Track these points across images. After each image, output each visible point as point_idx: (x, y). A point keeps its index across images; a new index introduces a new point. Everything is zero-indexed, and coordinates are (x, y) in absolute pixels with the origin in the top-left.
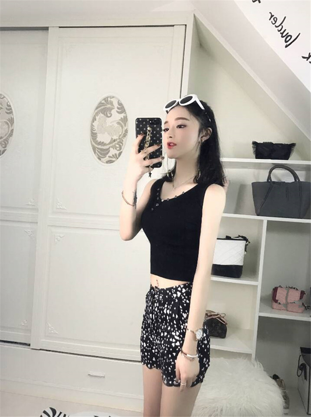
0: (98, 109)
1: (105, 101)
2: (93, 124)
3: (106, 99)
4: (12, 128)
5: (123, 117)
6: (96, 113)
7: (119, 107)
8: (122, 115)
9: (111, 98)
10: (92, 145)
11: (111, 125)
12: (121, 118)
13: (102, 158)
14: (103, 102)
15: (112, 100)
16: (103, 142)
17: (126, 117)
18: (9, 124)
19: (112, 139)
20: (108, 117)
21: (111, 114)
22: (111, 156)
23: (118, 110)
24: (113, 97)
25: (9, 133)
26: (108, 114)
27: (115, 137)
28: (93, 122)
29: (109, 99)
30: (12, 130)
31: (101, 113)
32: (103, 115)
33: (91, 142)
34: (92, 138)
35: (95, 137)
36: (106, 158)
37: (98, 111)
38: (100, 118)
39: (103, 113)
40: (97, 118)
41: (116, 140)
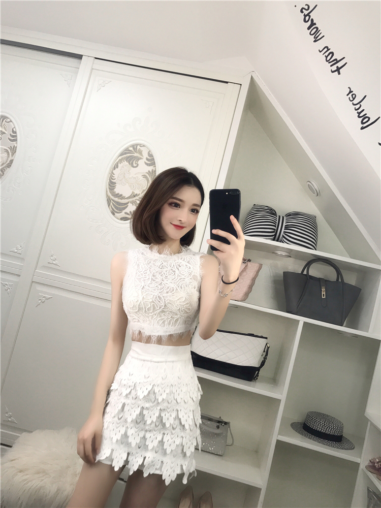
0: (123, 156)
1: (134, 148)
2: (114, 172)
3: (134, 146)
4: (12, 158)
5: (151, 171)
7: (149, 158)
8: (151, 168)
9: (140, 146)
10: (107, 195)
11: (135, 176)
12: (149, 171)
13: (117, 213)
14: (131, 149)
15: (141, 148)
16: (121, 195)
17: (155, 171)
18: (9, 151)
19: (133, 192)
20: (136, 167)
21: (138, 165)
22: (129, 213)
23: (147, 162)
24: (144, 146)
25: (7, 163)
26: (134, 163)
27: (137, 192)
28: (114, 169)
29: (138, 147)
30: (12, 161)
31: (125, 161)
32: (128, 164)
33: (107, 192)
34: (109, 188)
35: (113, 187)
36: (120, 214)
37: (122, 158)
38: (123, 167)
39: (128, 162)
40: (120, 165)
41: (139, 194)
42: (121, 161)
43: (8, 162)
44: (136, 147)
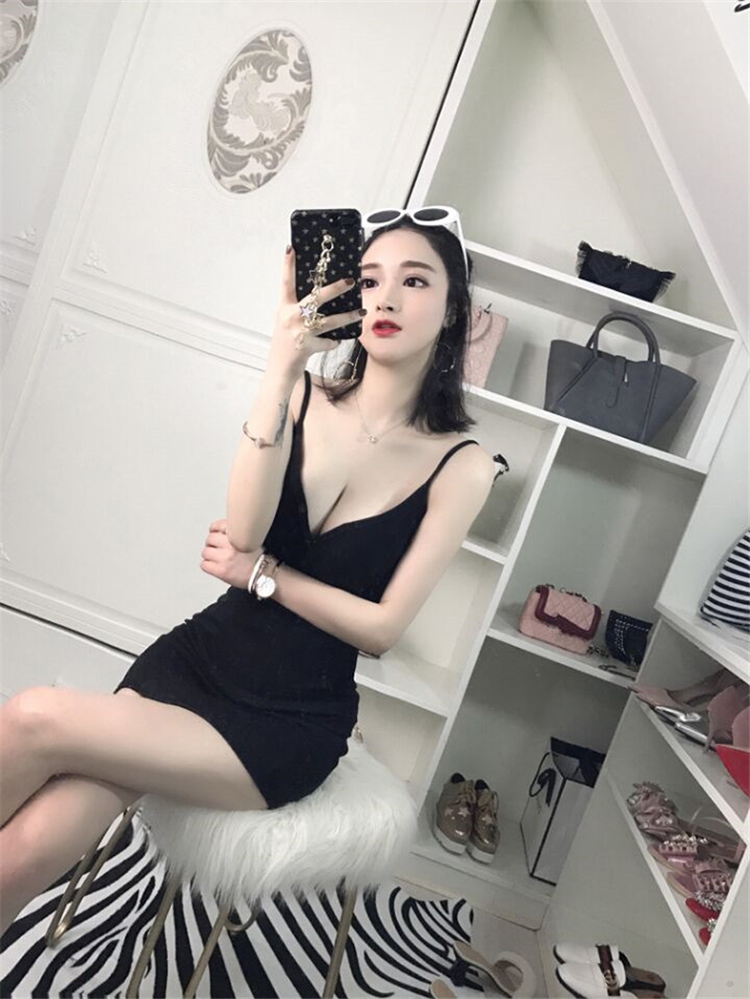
0: (247, 54)
1: (270, 39)
2: (226, 87)
3: (272, 35)
4: (27, 42)
5: (301, 91)
6: (240, 61)
7: (300, 63)
8: (301, 86)
9: (284, 35)
10: (209, 138)
11: (266, 101)
12: (297, 92)
13: (226, 175)
14: (265, 39)
15: (288, 40)
16: (237, 139)
17: (310, 92)
18: (21, 25)
19: (261, 135)
20: (271, 81)
21: (276, 76)
22: (248, 175)
23: (295, 71)
24: (292, 35)
25: (15, 51)
26: (269, 71)
27: (269, 134)
28: (227, 82)
29: (280, 37)
30: (25, 48)
31: (251, 67)
32: (255, 72)
33: (209, 129)
34: (214, 122)
35: (223, 119)
36: (233, 178)
37: (246, 58)
38: (245, 78)
39: (257, 68)
40: (240, 74)
41: (272, 140)
42: (242, 65)
43: (18, 49)
44: (277, 36)
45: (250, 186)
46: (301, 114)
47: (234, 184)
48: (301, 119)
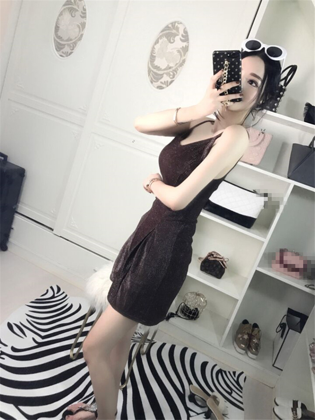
0: (165, 32)
1: (172, 26)
2: (155, 46)
3: (173, 24)
4: (83, 33)
5: (184, 46)
6: (160, 36)
7: (184, 34)
8: (184, 44)
9: (178, 24)
10: (148, 67)
11: (171, 51)
13: (155, 82)
14: (170, 26)
15: (179, 26)
16: (159, 67)
17: (188, 47)
18: (81, 26)
19: (168, 65)
20: (172, 43)
21: (174, 41)
22: (163, 82)
23: (182, 38)
24: (181, 23)
26: (171, 39)
27: (171, 65)
29: (176, 24)
30: (82, 35)
31: (165, 38)
32: (166, 40)
33: (148, 64)
34: (151, 62)
35: (153, 60)
36: (157, 83)
37: (162, 35)
38: (162, 42)
39: (167, 38)
40: (160, 41)
41: (172, 67)
43: (79, 36)
45: (164, 86)
46: (184, 56)
47: (158, 85)
48: (184, 58)
